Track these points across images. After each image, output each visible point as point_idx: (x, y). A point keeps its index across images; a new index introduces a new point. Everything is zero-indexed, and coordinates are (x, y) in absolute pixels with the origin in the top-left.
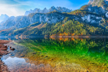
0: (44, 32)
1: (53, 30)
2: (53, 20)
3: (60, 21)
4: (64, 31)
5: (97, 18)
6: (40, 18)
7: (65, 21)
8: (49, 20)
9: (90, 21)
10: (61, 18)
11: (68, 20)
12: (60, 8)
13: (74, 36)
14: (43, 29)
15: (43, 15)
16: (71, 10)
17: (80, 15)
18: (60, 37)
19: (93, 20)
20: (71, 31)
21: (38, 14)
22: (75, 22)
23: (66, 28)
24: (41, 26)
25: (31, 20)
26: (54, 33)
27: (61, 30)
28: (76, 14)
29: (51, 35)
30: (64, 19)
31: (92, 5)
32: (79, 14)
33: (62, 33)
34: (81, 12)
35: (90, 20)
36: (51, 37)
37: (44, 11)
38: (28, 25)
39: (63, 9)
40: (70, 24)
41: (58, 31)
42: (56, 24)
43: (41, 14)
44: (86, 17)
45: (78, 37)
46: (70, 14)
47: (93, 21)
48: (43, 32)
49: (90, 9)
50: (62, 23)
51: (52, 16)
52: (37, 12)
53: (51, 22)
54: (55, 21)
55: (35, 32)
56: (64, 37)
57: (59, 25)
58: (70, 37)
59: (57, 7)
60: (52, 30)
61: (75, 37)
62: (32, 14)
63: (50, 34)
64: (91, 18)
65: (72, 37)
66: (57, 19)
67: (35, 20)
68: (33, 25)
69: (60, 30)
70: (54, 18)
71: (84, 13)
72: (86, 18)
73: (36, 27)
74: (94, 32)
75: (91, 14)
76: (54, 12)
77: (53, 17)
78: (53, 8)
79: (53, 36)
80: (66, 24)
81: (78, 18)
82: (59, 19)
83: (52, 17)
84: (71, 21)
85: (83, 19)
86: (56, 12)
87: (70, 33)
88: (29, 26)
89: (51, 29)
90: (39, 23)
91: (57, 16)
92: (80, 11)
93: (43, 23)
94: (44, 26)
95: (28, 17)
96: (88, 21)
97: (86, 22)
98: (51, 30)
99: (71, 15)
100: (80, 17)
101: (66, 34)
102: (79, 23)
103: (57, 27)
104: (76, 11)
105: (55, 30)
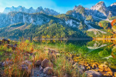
0: (27, 34)
1: (37, 32)
2: (39, 22)
3: (45, 24)
4: (47, 33)
5: (77, 23)
6: (24, 18)
7: (50, 23)
8: (34, 21)
10: (47, 20)
11: (52, 23)
12: (48, 9)
14: (26, 30)
15: (27, 15)
16: (59, 13)
17: (65, 19)
18: (43, 39)
19: (75, 24)
20: (53, 33)
21: (21, 13)
22: (59, 25)
23: (49, 31)
24: (25, 27)
25: (12, 19)
26: (37, 35)
27: (44, 33)
28: (61, 18)
29: (34, 37)
30: (49, 21)
31: (76, 11)
32: (63, 18)
33: (45, 35)
35: (72, 25)
36: (34, 39)
37: (29, 10)
38: (8, 25)
39: (51, 12)
40: (54, 27)
41: (41, 33)
42: (41, 26)
43: (25, 14)
44: (69, 21)
45: (58, 39)
46: (56, 17)
47: (74, 26)
48: (25, 34)
49: (73, 15)
50: (47, 25)
51: (37, 17)
52: (21, 11)
53: (36, 24)
54: (41, 22)
56: (46, 39)
57: (44, 27)
58: (52, 39)
59: (45, 8)
60: (36, 32)
61: (56, 39)
62: (13, 12)
64: (73, 23)
65: (54, 39)
66: (42, 21)
67: (18, 19)
68: (14, 26)
69: (43, 32)
70: (39, 20)
71: (67, 18)
72: (69, 23)
73: (17, 28)
74: (72, 35)
75: (73, 19)
76: (39, 14)
77: (38, 19)
78: (40, 9)
79: (36, 38)
80: (51, 26)
81: (62, 22)
82: (44, 21)
84: (56, 24)
85: (67, 23)
86: (42, 14)
87: (52, 35)
88: (9, 27)
89: (35, 31)
90: (22, 24)
91: (43, 18)
92: (65, 16)
93: (27, 24)
94: (28, 27)
95: (8, 15)
96: (70, 25)
98: (34, 32)
99: (57, 18)
100: (64, 21)
101: (48, 36)
102: (62, 26)
103: (41, 30)
104: (62, 15)
105: (39, 32)
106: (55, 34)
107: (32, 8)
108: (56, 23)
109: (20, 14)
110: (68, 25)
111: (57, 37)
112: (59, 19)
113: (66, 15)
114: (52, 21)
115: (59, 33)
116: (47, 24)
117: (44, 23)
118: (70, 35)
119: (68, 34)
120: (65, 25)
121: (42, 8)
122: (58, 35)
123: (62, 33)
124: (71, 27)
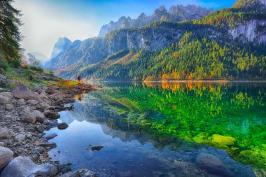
0: (134, 70)
1: (152, 66)
2: (157, 42)
3: (171, 45)
4: (173, 67)
6: (128, 40)
7: (182, 43)
8: (147, 44)
9: (254, 39)
10: (175, 35)
11: (189, 42)
13: (194, 79)
14: (132, 65)
15: (134, 33)
18: (163, 82)
20: (188, 67)
21: (124, 31)
24: (129, 58)
25: (110, 46)
27: (167, 66)
28: (215, 22)
29: (146, 76)
30: (181, 37)
32: (221, 23)
33: (168, 72)
34: (228, 17)
35: (254, 36)
37: (138, 21)
38: (105, 57)
39: (188, 11)
41: (160, 69)
42: (162, 52)
43: (131, 32)
44: (242, 28)
45: (200, 81)
46: (200, 23)
48: (131, 71)
50: (175, 49)
51: (153, 32)
52: (123, 26)
53: (151, 48)
54: (161, 44)
55: (115, 72)
56: (171, 81)
57: (167, 54)
58: (184, 81)
60: (150, 67)
61: (195, 81)
62: (111, 32)
63: (144, 76)
65: (189, 81)
66: (165, 39)
67: (119, 44)
68: (113, 58)
69: (165, 66)
70: (157, 39)
72: (242, 32)
73: (117, 62)
74: (247, 69)
77: (155, 37)
80: (183, 50)
81: (219, 34)
82: (169, 38)
83: (153, 36)
84: (197, 41)
85: (233, 33)
87: (186, 72)
88: (106, 59)
89: (148, 64)
90: (126, 52)
93: (135, 52)
94: (135, 58)
95: (106, 40)
96: (246, 39)
97: (241, 42)
98: (146, 67)
99: (201, 27)
100: (224, 31)
101: (176, 75)
102: (216, 46)
103: (162, 60)
104: (218, 12)
105: (156, 67)
106: (192, 69)
107: (143, 14)
108: (200, 39)
109: (122, 33)
110: (237, 40)
111: (197, 75)
112: (210, 27)
114: (187, 35)
115: (205, 65)
116: (175, 46)
117: (169, 44)
118: (242, 68)
119: (233, 65)
120: (229, 41)
121: (164, 10)
122: (200, 70)
123: (213, 64)
124: (251, 44)
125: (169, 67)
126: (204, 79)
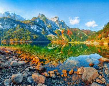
1: (5, 36)
2: (6, 26)
3: (13, 28)
4: (15, 37)
5: (41, 29)
7: (17, 28)
8: (2, 25)
10: (14, 25)
11: (19, 28)
12: (15, 15)
13: (22, 41)
16: (25, 19)
17: (30, 25)
18: (11, 42)
22: (25, 30)
23: (17, 35)
26: (5, 39)
27: (12, 36)
28: (27, 23)
29: (2, 40)
30: (16, 26)
31: (40, 18)
33: (12, 38)
35: (36, 30)
36: (2, 42)
40: (21, 31)
41: (9, 37)
42: (9, 30)
46: (22, 22)
47: (38, 31)
49: (38, 21)
50: (14, 30)
51: (5, 21)
53: (4, 28)
56: (14, 42)
57: (11, 31)
58: (19, 42)
59: (12, 13)
60: (4, 36)
63: (1, 40)
64: (37, 28)
65: (21, 42)
66: (10, 25)
69: (11, 36)
70: (7, 24)
71: (32, 24)
72: (34, 28)
75: (37, 25)
76: (7, 18)
77: (5, 23)
79: (4, 41)
80: (18, 31)
81: (28, 27)
82: (12, 25)
84: (22, 28)
85: (32, 28)
86: (9, 19)
87: (19, 39)
91: (10, 22)
98: (2, 36)
100: (29, 26)
101: (16, 39)
102: (28, 31)
103: (9, 33)
104: (28, 20)
105: (7, 36)
106: (21, 37)
110: (33, 30)
111: (23, 40)
112: (26, 24)
113: (31, 21)
114: (18, 25)
115: (25, 36)
116: (14, 28)
117: (12, 27)
118: (35, 38)
119: (33, 37)
120: (31, 30)
121: (9, 13)
122: (24, 38)
123: (28, 36)
124: (36, 32)
125: (13, 36)
126: (25, 41)
